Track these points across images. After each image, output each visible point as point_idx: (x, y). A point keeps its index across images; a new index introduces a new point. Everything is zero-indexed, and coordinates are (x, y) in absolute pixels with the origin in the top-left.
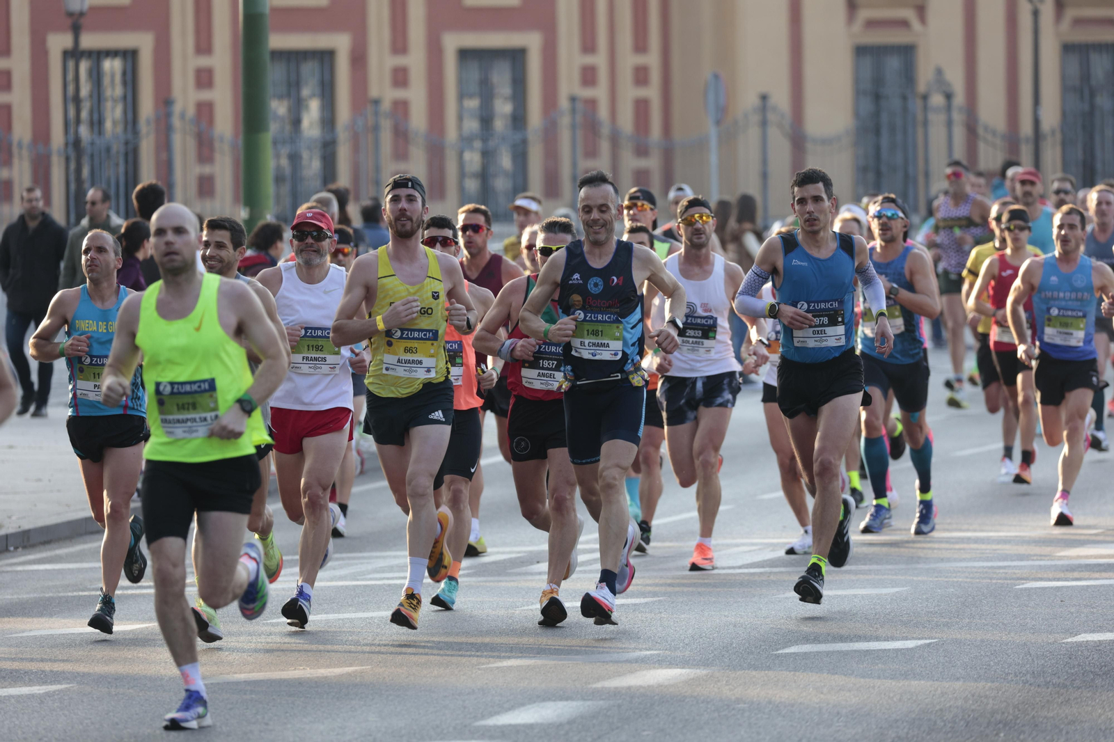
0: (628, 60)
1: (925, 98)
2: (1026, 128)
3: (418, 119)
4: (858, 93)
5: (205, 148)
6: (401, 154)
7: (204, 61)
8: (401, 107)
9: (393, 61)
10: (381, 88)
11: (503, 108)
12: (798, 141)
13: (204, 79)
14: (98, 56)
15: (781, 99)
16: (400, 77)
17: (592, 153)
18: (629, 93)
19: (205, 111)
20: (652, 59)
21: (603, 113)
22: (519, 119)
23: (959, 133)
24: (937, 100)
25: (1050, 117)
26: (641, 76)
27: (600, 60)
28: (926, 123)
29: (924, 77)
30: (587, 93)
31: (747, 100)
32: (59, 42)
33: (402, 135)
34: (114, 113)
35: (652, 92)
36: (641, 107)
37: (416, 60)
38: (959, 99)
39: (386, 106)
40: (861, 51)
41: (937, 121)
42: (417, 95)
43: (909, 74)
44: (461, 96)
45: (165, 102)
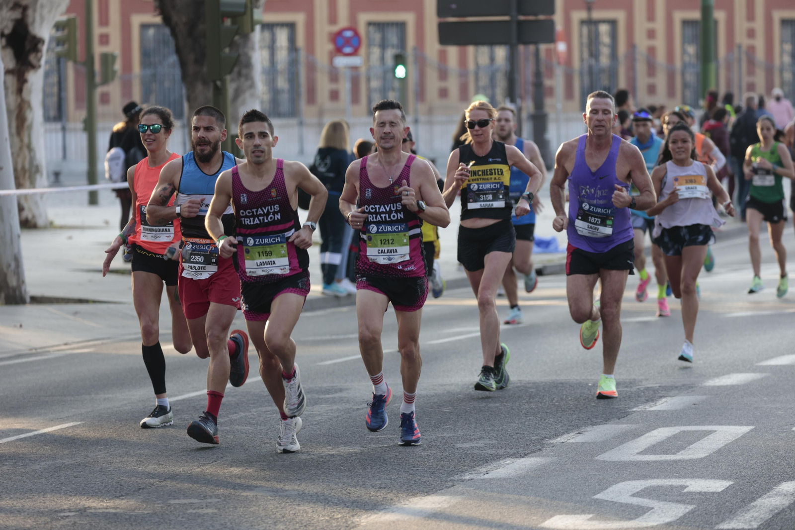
3: (760, 55)
5: (651, 69)
6: (751, 72)
7: (651, 25)
8: (751, 49)
9: (746, 25)
10: (741, 38)
13: (651, 34)
14: (597, 22)
16: (751, 34)
19: (652, 50)
32: (579, 15)
33: (751, 62)
34: (605, 51)
37: (759, 25)
39: (744, 49)
42: (759, 43)
44: (782, 42)
45: (631, 46)
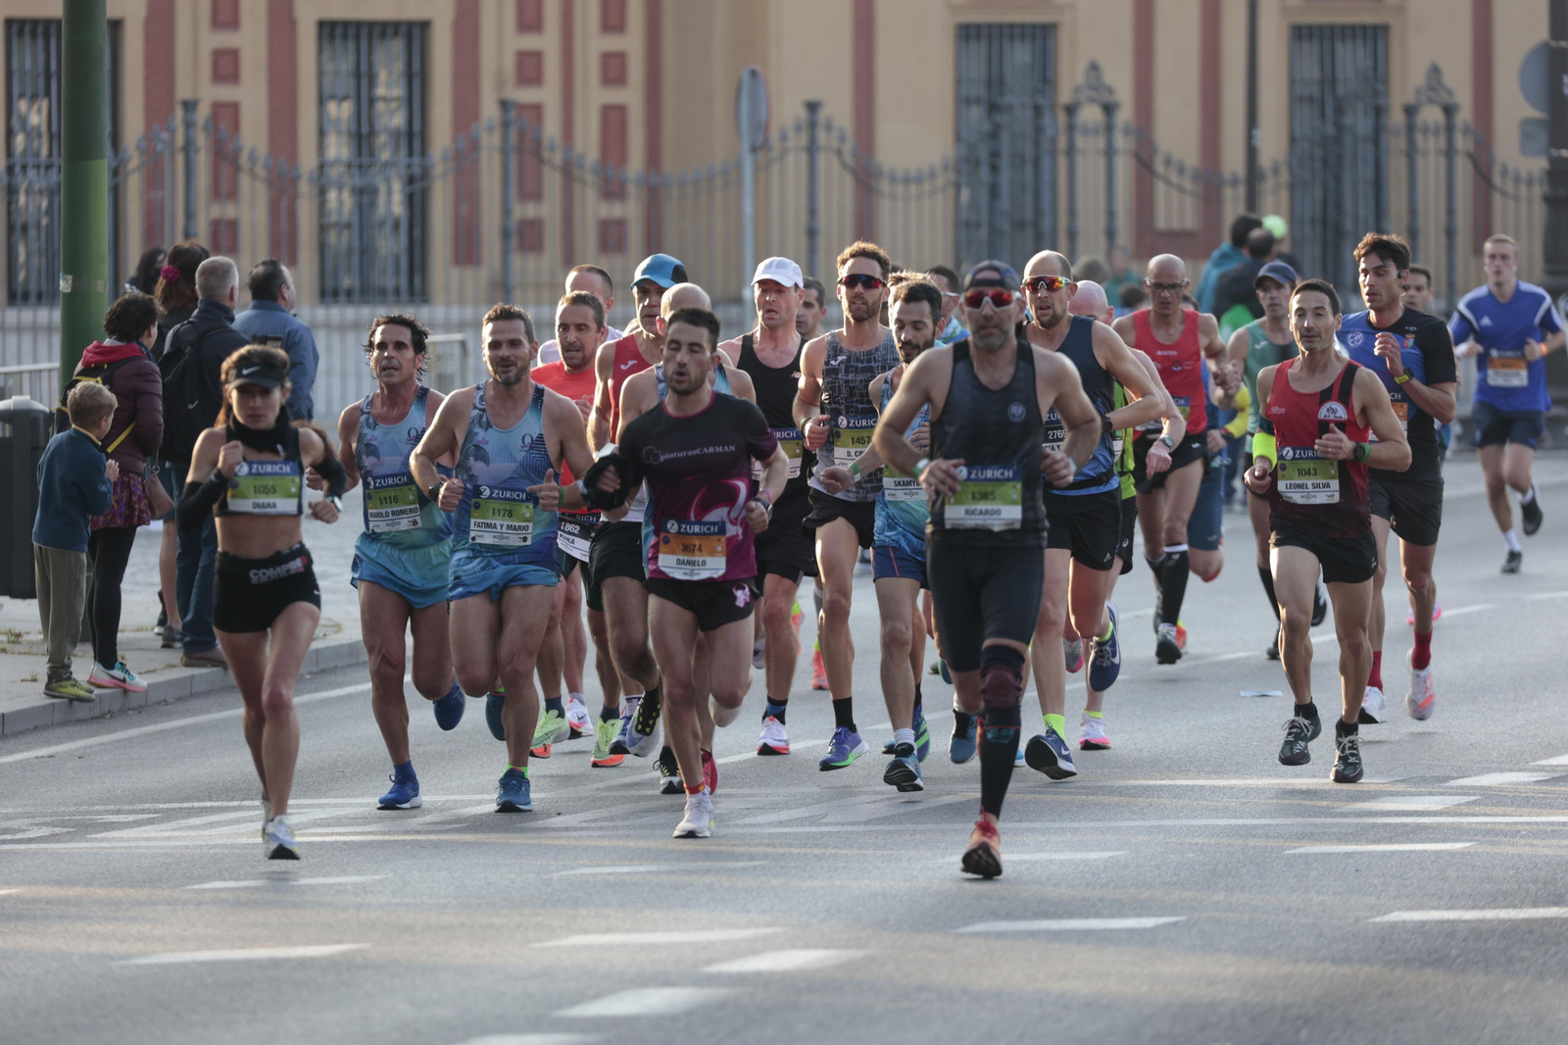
0: (593, 43)
1: (1071, 110)
2: (1233, 161)
3: (254, 135)
4: (963, 101)
6: (225, 189)
8: (227, 115)
9: (214, 40)
10: (193, 80)
11: (392, 118)
12: (866, 178)
15: (839, 109)
16: (226, 66)
17: (533, 193)
18: (594, 96)
20: (632, 43)
21: (552, 128)
22: (415, 137)
23: (1124, 167)
24: (1091, 114)
25: (1272, 145)
26: (613, 69)
27: (548, 42)
28: (1071, 151)
29: (1070, 77)
30: (526, 95)
31: (787, 111)
33: (226, 157)
35: (631, 96)
36: (613, 119)
37: (251, 39)
38: (1125, 115)
39: (203, 113)
40: (967, 33)
41: (1090, 147)
42: (252, 95)
43: (1044, 73)
44: (324, 98)
